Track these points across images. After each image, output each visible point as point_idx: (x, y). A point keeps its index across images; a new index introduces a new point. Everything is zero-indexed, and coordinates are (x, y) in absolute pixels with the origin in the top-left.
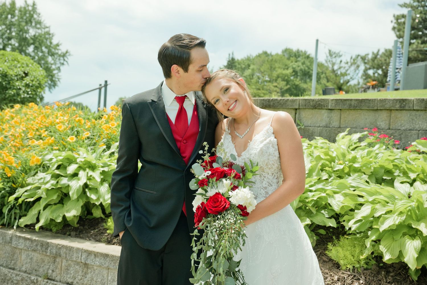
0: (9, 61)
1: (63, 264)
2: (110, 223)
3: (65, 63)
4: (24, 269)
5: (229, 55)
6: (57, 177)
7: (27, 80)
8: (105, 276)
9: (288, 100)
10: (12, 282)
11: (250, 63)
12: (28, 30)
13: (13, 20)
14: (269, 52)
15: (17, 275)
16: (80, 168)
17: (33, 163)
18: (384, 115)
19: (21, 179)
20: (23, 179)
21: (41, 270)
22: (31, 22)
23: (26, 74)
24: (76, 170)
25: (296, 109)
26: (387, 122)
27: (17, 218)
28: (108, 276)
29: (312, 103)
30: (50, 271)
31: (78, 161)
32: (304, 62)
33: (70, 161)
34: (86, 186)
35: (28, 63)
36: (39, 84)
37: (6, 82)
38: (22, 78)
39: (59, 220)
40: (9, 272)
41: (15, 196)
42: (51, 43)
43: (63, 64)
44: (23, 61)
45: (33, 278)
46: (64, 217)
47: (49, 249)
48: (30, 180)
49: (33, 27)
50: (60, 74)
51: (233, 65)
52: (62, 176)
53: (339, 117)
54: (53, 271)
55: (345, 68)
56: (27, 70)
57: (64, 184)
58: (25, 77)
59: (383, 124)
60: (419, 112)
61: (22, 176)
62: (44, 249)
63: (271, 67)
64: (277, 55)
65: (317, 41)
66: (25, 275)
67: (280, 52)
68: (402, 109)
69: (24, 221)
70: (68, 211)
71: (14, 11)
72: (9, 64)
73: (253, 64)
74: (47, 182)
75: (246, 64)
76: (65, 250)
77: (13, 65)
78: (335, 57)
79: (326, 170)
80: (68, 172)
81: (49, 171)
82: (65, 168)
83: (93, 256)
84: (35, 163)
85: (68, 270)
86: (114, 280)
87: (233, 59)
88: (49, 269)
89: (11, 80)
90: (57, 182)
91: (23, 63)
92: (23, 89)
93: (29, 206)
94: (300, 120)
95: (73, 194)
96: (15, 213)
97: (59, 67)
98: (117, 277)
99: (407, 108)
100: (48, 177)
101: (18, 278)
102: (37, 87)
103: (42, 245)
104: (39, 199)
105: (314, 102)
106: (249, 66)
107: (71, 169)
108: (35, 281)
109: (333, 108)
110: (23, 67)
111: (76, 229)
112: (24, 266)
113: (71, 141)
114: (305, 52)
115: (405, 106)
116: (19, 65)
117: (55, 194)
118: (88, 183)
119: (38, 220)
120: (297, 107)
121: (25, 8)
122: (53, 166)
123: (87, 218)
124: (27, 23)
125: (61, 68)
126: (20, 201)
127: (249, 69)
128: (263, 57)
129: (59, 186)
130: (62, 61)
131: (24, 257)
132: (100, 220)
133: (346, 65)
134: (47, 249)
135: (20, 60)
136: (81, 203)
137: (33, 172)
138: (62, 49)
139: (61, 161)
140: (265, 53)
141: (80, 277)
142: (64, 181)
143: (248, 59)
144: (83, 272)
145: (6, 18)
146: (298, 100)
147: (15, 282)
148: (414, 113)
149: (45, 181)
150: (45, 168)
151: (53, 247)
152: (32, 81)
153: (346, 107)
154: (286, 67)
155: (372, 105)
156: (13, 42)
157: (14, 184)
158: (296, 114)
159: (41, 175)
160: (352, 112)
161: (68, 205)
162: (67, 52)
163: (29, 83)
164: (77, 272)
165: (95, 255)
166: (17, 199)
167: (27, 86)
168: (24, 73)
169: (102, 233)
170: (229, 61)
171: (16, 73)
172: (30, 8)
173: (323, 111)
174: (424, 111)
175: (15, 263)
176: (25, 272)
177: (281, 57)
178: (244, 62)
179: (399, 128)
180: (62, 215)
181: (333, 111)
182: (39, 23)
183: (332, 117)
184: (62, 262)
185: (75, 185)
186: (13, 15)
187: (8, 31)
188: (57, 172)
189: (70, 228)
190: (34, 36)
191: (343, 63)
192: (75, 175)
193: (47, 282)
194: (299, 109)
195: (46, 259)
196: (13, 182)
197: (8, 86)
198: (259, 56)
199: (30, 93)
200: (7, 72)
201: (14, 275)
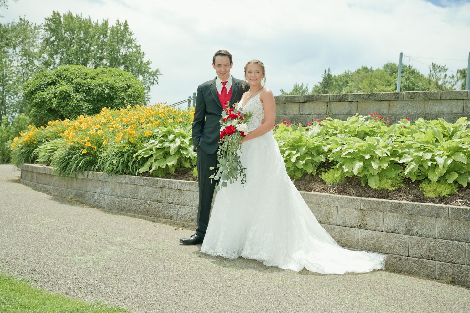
0: (115, 76)
1: (167, 192)
2: (195, 170)
3: (155, 82)
4: (143, 198)
5: (325, 71)
6: (162, 142)
7: (130, 91)
8: (192, 196)
9: (322, 96)
10: (136, 206)
11: (348, 79)
12: (119, 50)
13: (105, 40)
14: (369, 68)
15: (138, 202)
16: (176, 137)
17: (147, 134)
18: (385, 104)
19: (139, 145)
20: (140, 145)
21: (153, 197)
22: (123, 41)
23: (129, 87)
24: (174, 137)
25: (328, 102)
26: (387, 109)
27: (137, 169)
28: (193, 196)
29: (338, 98)
30: (159, 197)
31: (175, 132)
32: (408, 77)
33: (170, 133)
34: (180, 147)
35: (130, 78)
36: (139, 94)
37: (114, 93)
38: (126, 90)
39: (164, 167)
40: (134, 200)
41: (136, 154)
42: (141, 62)
43: (153, 83)
44: (126, 76)
45: (148, 202)
46: (167, 166)
47: (158, 183)
48: (145, 145)
49: (124, 47)
50: (149, 93)
51: (329, 82)
52: (165, 141)
53: (356, 106)
54: (161, 197)
55: (450, 83)
56: (129, 83)
57: (167, 146)
58: (128, 89)
59: (384, 111)
60: (408, 101)
61: (140, 144)
62: (155, 184)
63: (370, 83)
64: (378, 70)
65: (401, 54)
66: (143, 201)
67: (381, 68)
68: (396, 100)
69: (141, 170)
70: (169, 162)
71: (106, 31)
72: (115, 78)
73: (352, 81)
74: (156, 145)
75: (344, 81)
76: (168, 183)
77: (119, 79)
78: (440, 71)
79: (329, 134)
80: (169, 139)
81: (158, 139)
82: (167, 137)
83: (184, 185)
84: (148, 135)
85: (170, 195)
86: (197, 198)
87: (329, 76)
88: (158, 196)
89: (117, 91)
90: (163, 145)
91: (126, 78)
92: (127, 99)
93: (145, 160)
94: (330, 110)
95: (172, 151)
96: (136, 166)
97: (149, 87)
98: (199, 196)
99: (399, 99)
100: (157, 142)
101: (139, 203)
102: (138, 97)
103: (154, 182)
104: (151, 156)
105: (340, 97)
106: (347, 83)
107: (171, 137)
108: (150, 204)
109: (352, 101)
110: (126, 81)
111: (174, 175)
112: (143, 196)
113: (170, 122)
114: (409, 66)
115: (398, 97)
116: (123, 79)
117: (161, 152)
118: (181, 145)
119: (151, 168)
120: (328, 101)
121: (117, 27)
122: (160, 135)
123: (181, 169)
124: (118, 43)
125: (151, 87)
126: (139, 157)
127: (347, 86)
128: (362, 73)
129: (163, 147)
130: (152, 81)
131: (142, 190)
132: (189, 170)
133: (452, 80)
134: (157, 183)
135: (124, 75)
136: (177, 157)
137: (146, 141)
138: (152, 68)
139: (164, 132)
140: (365, 69)
141: (177, 199)
142: (167, 144)
143: (346, 75)
144: (178, 195)
145: (99, 38)
146: (329, 96)
147: (138, 206)
148: (404, 102)
149: (155, 144)
150: (154, 137)
151: (161, 182)
152: (134, 92)
153: (360, 99)
154: (389, 84)
155: (377, 97)
156: (104, 61)
157: (135, 148)
158: (328, 106)
159: (152, 141)
160: (365, 103)
161: (170, 158)
162: (157, 71)
163: (131, 94)
164: (175, 196)
165: (186, 184)
166: (138, 156)
167: (130, 96)
168: (127, 85)
169: (190, 176)
170: (325, 78)
171: (121, 85)
172: (122, 28)
173: (346, 103)
174: (411, 101)
175: (137, 195)
176: (144, 199)
177: (383, 73)
178: (341, 79)
179: (395, 113)
180: (165, 165)
181: (352, 103)
182: (130, 41)
183: (351, 107)
184: (166, 191)
185: (173, 147)
186: (105, 36)
187: (100, 51)
188: (162, 139)
189: (170, 175)
190: (126, 55)
191: (447, 77)
192: (173, 141)
193: (157, 203)
194: (330, 102)
195: (157, 190)
196: (134, 147)
197: (115, 97)
198: (358, 72)
199: (132, 102)
200: (114, 85)
201: (137, 202)
